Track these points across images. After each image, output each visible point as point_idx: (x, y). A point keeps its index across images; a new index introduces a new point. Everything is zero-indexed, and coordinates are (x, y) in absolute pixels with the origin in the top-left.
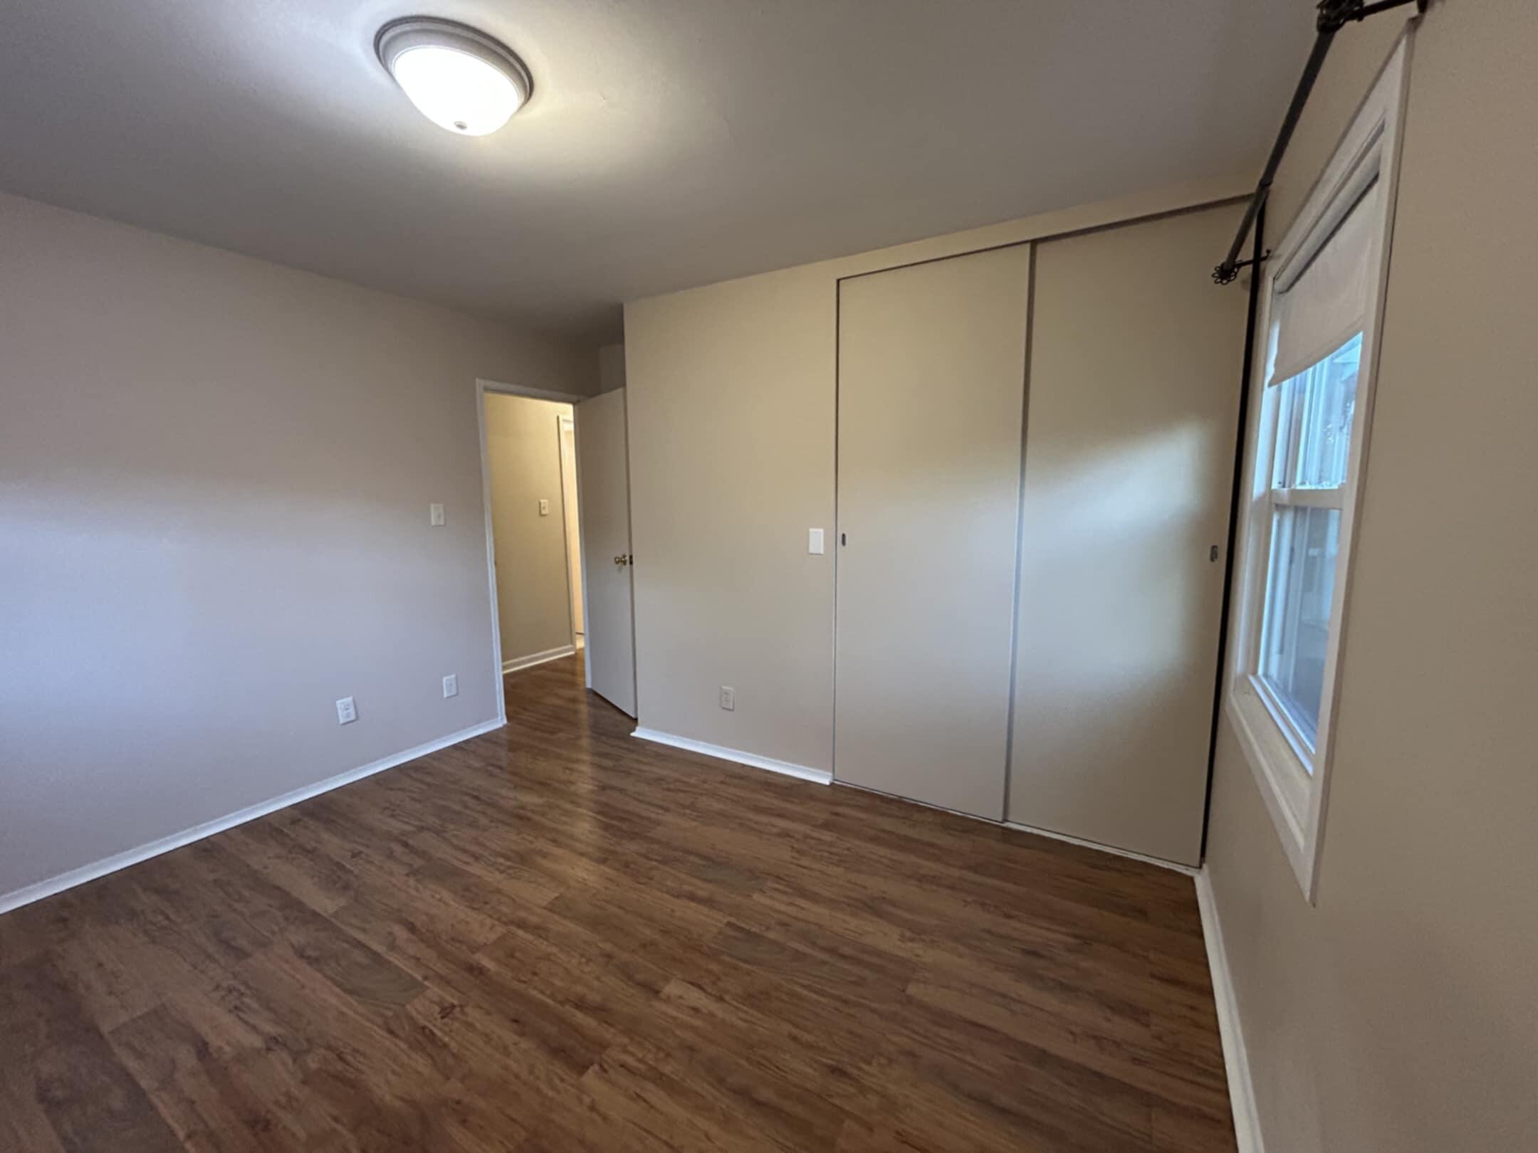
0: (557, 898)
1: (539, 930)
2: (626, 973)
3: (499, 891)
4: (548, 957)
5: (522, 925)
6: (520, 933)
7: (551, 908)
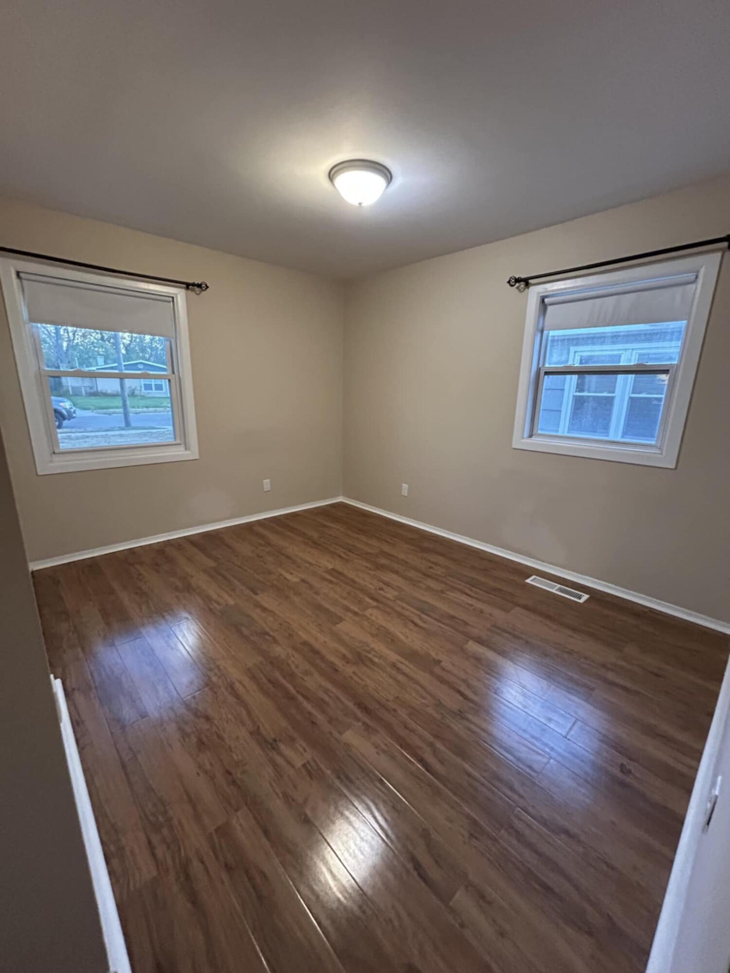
0: (338, 623)
1: (347, 609)
2: (311, 587)
3: (372, 635)
4: (345, 599)
5: (356, 614)
6: (356, 610)
7: (341, 620)
